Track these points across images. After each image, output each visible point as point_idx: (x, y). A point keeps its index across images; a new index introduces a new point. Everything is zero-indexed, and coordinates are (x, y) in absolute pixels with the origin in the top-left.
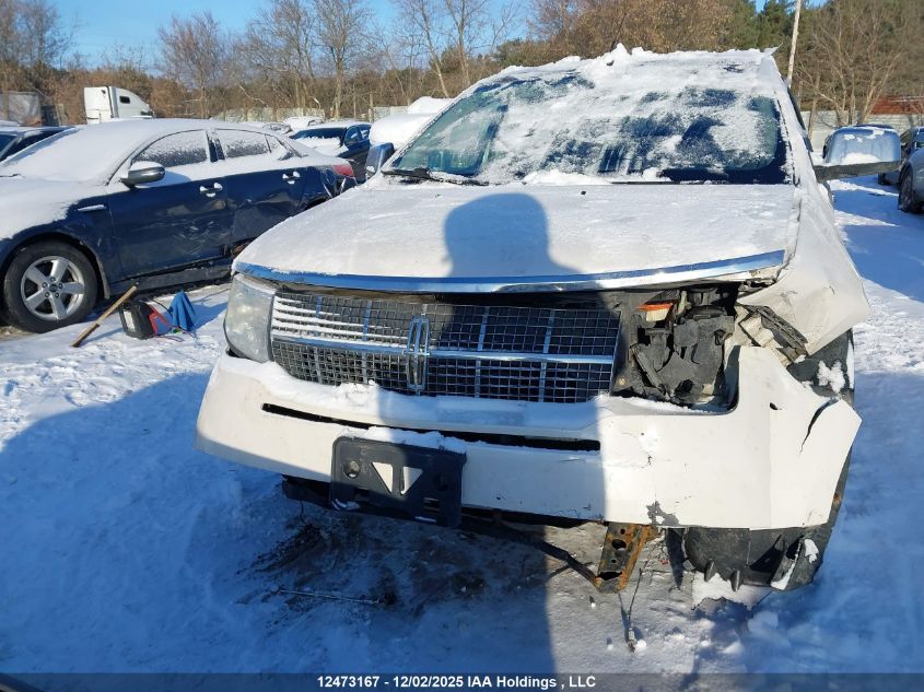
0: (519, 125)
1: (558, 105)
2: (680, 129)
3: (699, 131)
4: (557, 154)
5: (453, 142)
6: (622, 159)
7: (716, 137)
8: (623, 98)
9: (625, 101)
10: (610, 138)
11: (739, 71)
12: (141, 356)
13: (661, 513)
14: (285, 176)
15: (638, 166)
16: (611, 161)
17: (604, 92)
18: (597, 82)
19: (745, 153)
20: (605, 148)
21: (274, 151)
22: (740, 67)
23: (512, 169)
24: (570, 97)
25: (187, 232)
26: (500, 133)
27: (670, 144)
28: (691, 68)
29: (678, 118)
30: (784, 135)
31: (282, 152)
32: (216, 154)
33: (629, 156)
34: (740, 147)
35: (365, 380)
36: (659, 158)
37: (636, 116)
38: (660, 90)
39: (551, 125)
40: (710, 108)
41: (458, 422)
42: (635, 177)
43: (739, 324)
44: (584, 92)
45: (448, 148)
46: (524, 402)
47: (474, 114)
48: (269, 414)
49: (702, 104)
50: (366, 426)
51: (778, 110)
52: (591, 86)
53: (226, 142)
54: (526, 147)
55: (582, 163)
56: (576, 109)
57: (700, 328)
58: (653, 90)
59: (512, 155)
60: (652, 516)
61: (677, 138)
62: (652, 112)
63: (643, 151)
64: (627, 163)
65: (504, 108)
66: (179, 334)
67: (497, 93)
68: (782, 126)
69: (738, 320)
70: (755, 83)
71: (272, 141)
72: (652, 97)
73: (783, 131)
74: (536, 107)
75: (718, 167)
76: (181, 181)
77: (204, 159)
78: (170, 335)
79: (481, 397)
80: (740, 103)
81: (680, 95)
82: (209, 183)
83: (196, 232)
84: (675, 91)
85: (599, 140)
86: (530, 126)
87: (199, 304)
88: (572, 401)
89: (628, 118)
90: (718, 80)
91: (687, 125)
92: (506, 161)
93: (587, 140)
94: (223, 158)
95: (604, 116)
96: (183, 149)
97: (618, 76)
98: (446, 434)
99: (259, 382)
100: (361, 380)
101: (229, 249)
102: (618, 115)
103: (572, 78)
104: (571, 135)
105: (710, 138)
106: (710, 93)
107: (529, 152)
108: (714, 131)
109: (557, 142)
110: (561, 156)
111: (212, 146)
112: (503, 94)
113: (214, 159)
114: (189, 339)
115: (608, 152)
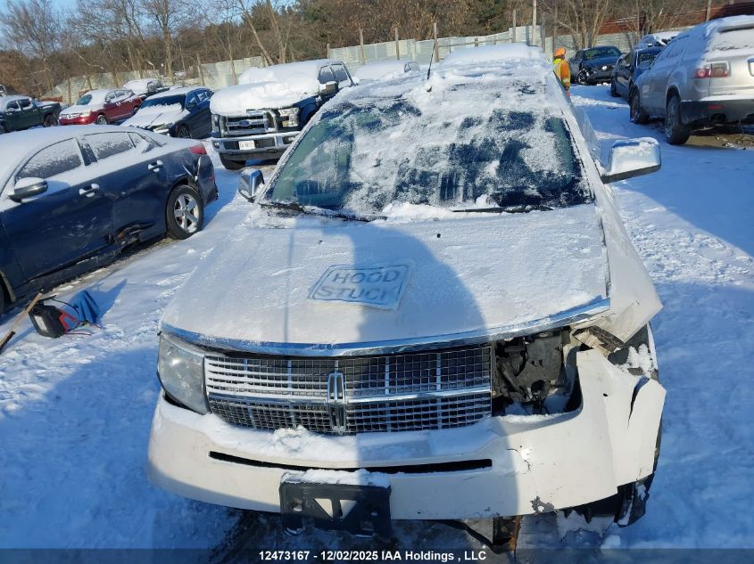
0: (366, 155)
1: (395, 134)
2: (497, 154)
3: (511, 154)
4: (404, 184)
5: (315, 173)
6: (457, 186)
7: (525, 159)
8: (447, 125)
9: (449, 128)
10: (443, 166)
11: (532, 92)
12: (59, 356)
13: (542, 504)
14: (150, 167)
15: (470, 193)
16: (448, 190)
17: (431, 119)
18: (422, 110)
19: (550, 174)
20: (441, 176)
21: (138, 146)
22: (531, 89)
23: (370, 200)
24: (403, 125)
25: (75, 230)
26: (353, 164)
27: (492, 168)
28: (494, 91)
29: (493, 144)
30: (576, 153)
31: (144, 145)
32: (89, 158)
33: (461, 183)
34: (547, 168)
35: (294, 425)
36: (486, 184)
37: (459, 143)
38: (474, 115)
39: (393, 155)
40: (516, 131)
41: (379, 458)
42: (470, 205)
43: (573, 335)
44: (413, 120)
45: (312, 179)
46: (427, 431)
47: (326, 144)
48: (217, 461)
49: (509, 128)
50: (305, 469)
51: (568, 129)
52: (418, 113)
53: (95, 144)
54: (377, 178)
55: (425, 192)
56: (410, 139)
57: (546, 345)
58: (469, 115)
59: (367, 185)
60: (536, 508)
61: (496, 163)
62: (472, 137)
63: (472, 177)
64: (461, 189)
65: (351, 138)
66: (87, 326)
67: (341, 121)
68: (574, 145)
69: (572, 333)
70: (547, 105)
71: (135, 137)
72: (468, 123)
73: (575, 150)
74: (378, 137)
75: (532, 191)
76: (62, 188)
77: (78, 164)
78: (79, 328)
79: (392, 431)
80: (539, 124)
81: (491, 120)
82: (87, 186)
83: (82, 229)
84: (486, 115)
85: (435, 168)
86: (376, 156)
87: (95, 289)
88: (464, 425)
89: (454, 145)
90: (517, 103)
91: (501, 150)
92: (363, 192)
93: (425, 170)
94: (95, 160)
95: (434, 144)
96: (59, 160)
97: (438, 103)
98: (371, 470)
99: (204, 434)
100: (291, 426)
101: (112, 237)
102: (445, 143)
103: (401, 104)
104: (411, 164)
105: (521, 161)
106: (513, 115)
107: (381, 182)
108: (524, 153)
109: (400, 173)
110: (407, 186)
111: (83, 151)
112: (347, 122)
113: (87, 163)
114: (97, 331)
115: (444, 179)
